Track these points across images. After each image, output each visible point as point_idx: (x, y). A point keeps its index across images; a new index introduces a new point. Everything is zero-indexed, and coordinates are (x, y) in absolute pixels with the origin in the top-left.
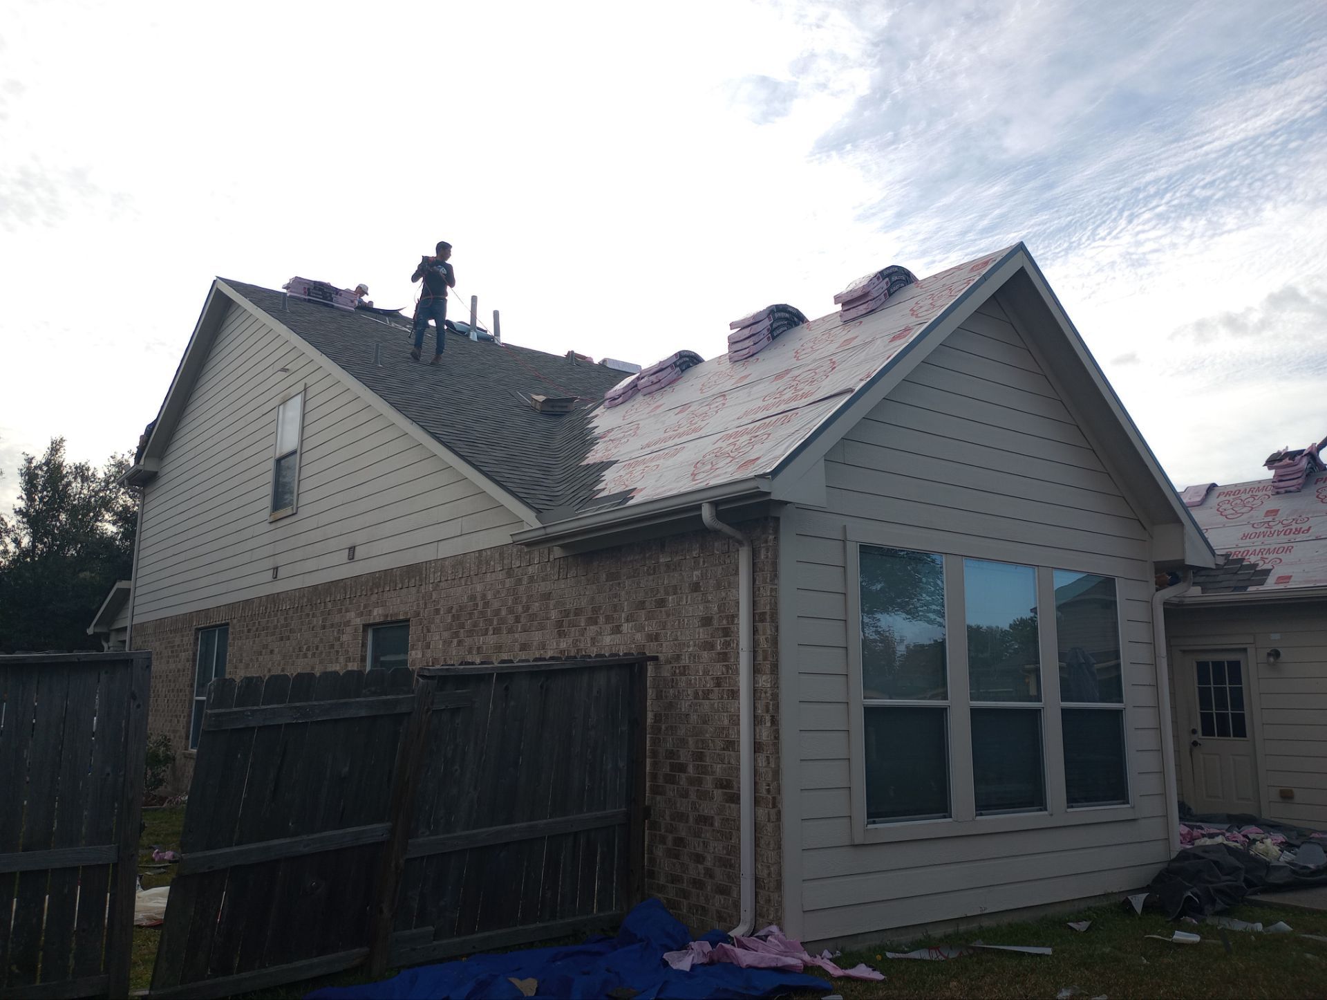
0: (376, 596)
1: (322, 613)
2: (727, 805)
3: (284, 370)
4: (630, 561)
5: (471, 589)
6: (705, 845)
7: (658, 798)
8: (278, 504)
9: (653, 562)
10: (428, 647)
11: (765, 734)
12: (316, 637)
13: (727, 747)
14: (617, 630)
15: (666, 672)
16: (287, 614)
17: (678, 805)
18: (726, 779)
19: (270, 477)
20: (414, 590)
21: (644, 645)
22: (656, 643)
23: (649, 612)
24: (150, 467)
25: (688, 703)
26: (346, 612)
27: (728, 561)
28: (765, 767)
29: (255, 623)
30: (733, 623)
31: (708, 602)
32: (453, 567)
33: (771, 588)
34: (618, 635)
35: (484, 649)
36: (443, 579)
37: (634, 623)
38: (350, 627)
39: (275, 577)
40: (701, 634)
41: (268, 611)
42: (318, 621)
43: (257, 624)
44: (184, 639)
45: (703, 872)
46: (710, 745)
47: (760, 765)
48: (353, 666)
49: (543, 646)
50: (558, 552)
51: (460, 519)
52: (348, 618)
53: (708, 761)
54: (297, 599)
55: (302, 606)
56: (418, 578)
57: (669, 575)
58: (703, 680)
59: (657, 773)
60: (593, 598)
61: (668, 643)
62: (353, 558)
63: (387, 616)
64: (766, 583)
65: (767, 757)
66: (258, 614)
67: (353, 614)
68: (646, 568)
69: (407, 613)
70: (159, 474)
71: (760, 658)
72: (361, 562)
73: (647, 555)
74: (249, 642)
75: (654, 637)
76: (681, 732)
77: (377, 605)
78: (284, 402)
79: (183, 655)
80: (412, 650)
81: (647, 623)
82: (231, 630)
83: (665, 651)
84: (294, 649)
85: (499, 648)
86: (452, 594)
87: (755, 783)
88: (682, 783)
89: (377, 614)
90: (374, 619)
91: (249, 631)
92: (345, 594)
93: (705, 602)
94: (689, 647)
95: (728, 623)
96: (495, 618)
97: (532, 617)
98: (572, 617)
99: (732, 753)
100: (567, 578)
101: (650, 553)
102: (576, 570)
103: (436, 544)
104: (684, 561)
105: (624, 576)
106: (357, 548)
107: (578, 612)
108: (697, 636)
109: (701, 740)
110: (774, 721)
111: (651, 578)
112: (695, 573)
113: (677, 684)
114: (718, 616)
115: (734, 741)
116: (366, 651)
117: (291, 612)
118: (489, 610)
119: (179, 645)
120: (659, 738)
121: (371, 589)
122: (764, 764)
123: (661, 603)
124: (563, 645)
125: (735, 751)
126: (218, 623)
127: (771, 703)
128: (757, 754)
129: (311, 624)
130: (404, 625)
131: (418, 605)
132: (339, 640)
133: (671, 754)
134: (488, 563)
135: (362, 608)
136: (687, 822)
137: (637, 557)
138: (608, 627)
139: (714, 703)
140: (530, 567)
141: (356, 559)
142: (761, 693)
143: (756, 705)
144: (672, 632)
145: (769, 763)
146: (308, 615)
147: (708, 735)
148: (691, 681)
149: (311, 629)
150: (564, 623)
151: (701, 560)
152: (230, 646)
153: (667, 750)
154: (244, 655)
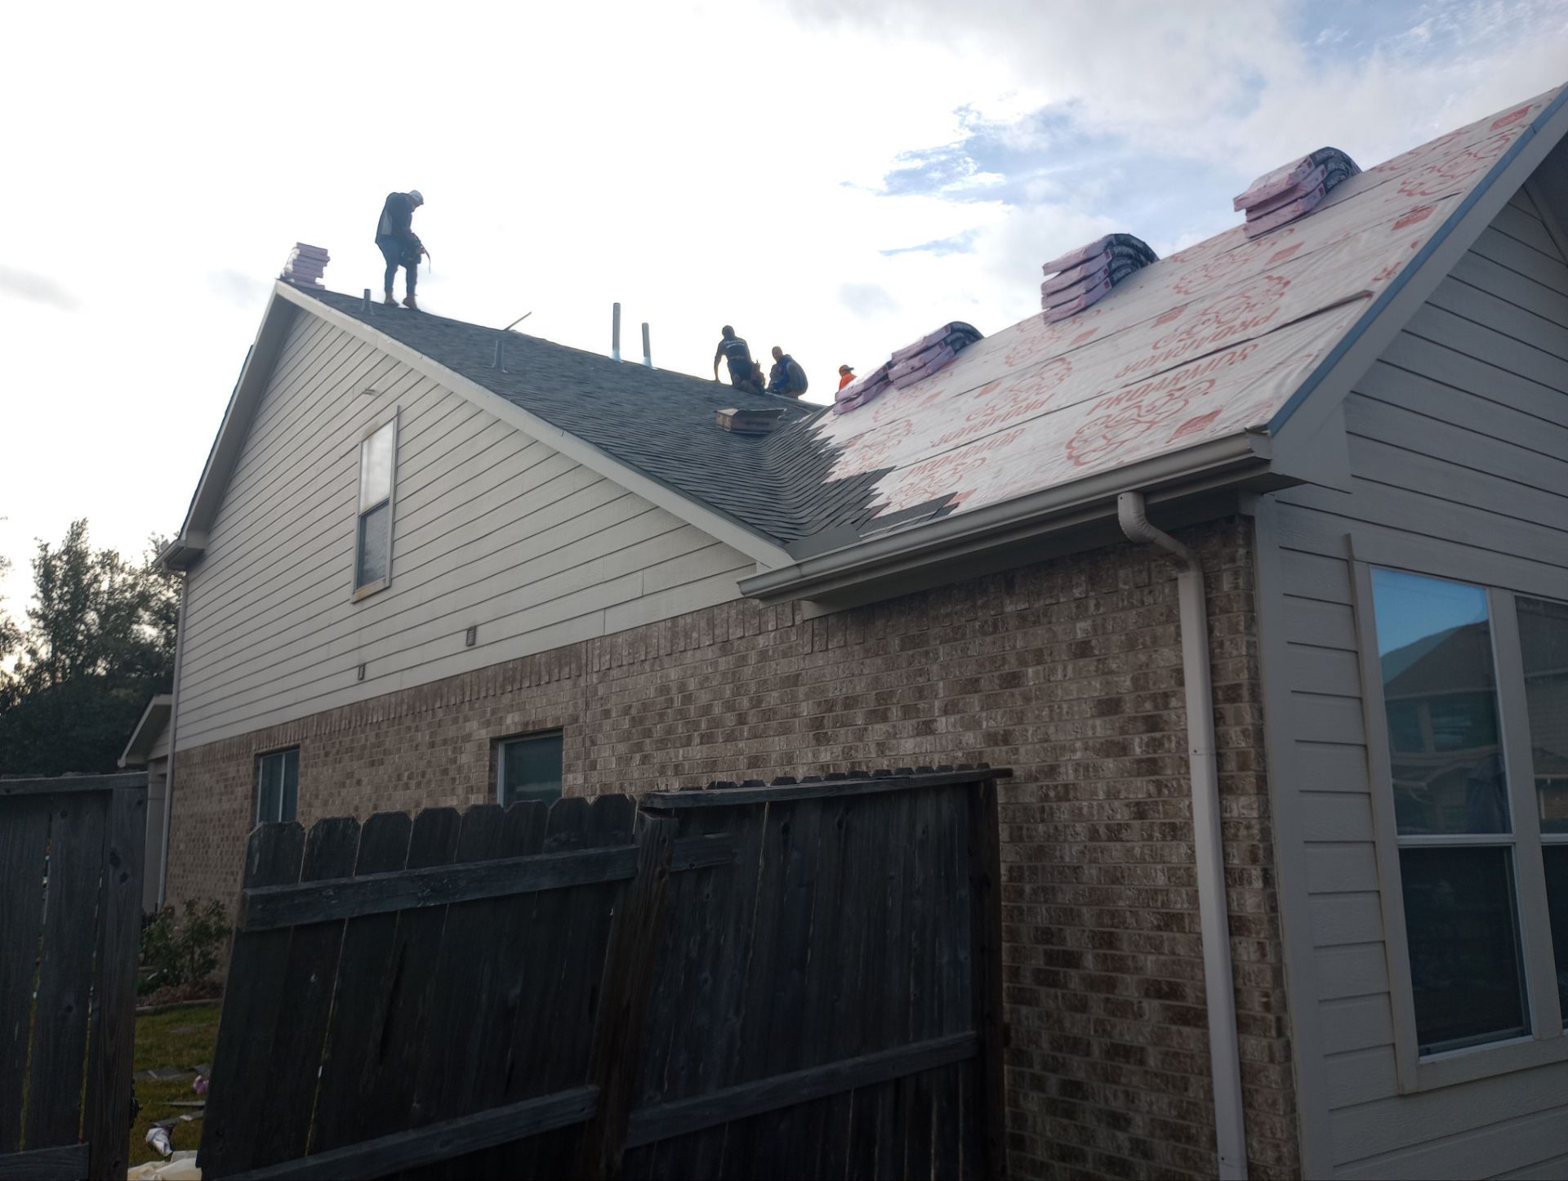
0: (510, 695)
1: (430, 725)
2: (1174, 1028)
3: (368, 391)
4: (948, 615)
5: (661, 677)
6: (1130, 1098)
7: (1024, 1010)
8: (363, 576)
9: (992, 613)
10: (593, 767)
11: (1251, 902)
12: (421, 758)
13: (1167, 925)
14: (927, 728)
15: (1029, 795)
16: (379, 729)
17: (1067, 1024)
18: (1169, 983)
19: (352, 541)
20: (567, 684)
21: (980, 753)
22: (1004, 748)
23: (989, 696)
24: (195, 543)
25: (1081, 847)
26: (465, 722)
27: (1149, 600)
28: (1259, 961)
29: (333, 743)
30: (1166, 707)
31: (1111, 672)
32: (631, 645)
33: (1248, 642)
34: (929, 737)
35: (687, 767)
36: (614, 665)
37: (958, 716)
38: (472, 743)
39: (362, 678)
40: (1098, 729)
41: (353, 725)
42: (423, 737)
43: (337, 745)
44: (240, 768)
45: (1127, 1144)
46: (1128, 920)
47: (1245, 958)
48: (478, 799)
49: (789, 759)
50: (808, 610)
51: (640, 573)
52: (467, 730)
53: (1126, 949)
54: (393, 706)
55: (401, 717)
56: (573, 666)
57: (1025, 633)
58: (1107, 807)
59: (1019, 968)
60: (877, 680)
61: (1029, 747)
62: (473, 644)
63: (526, 724)
64: (1238, 632)
65: (1259, 943)
66: (339, 730)
67: (473, 725)
68: (977, 624)
69: (558, 718)
70: (208, 552)
71: (1231, 766)
72: (486, 647)
73: (979, 602)
74: (328, 771)
75: (1000, 737)
76: (1066, 897)
77: (511, 708)
78: (369, 436)
79: (240, 791)
80: (569, 771)
81: (984, 714)
82: (302, 754)
83: (1025, 758)
84: (390, 777)
85: (711, 765)
86: (630, 687)
87: (1237, 991)
88: (1072, 986)
89: (512, 723)
90: (508, 728)
91: (327, 754)
92: (463, 695)
93: (1103, 674)
94: (1074, 751)
95: (1156, 707)
96: (704, 719)
97: (768, 715)
98: (839, 711)
99: (1178, 935)
100: (827, 650)
101: (985, 599)
102: (845, 635)
103: (602, 613)
104: (1055, 607)
105: (935, 639)
106: (480, 629)
107: (850, 703)
108: (1090, 733)
109: (1108, 911)
110: (1268, 879)
111: (989, 639)
112: (1079, 625)
113: (1052, 814)
114: (1133, 696)
115: (1182, 914)
116: (496, 777)
117: (384, 726)
118: (693, 706)
119: (234, 778)
120: (1020, 909)
121: (503, 687)
122: (1254, 957)
123: (1013, 680)
124: (825, 757)
125: (1185, 932)
126: (285, 745)
127: (1261, 846)
128: (1237, 939)
129: (413, 741)
130: (552, 736)
131: (575, 706)
132: (456, 762)
133: (1046, 935)
134: (687, 636)
135: (489, 714)
136: (1088, 1055)
137: (959, 607)
138: (910, 725)
139: (1133, 848)
140: (760, 637)
141: (477, 644)
142: (1238, 830)
143: (1229, 850)
144: (1038, 728)
145: (1264, 955)
146: (409, 728)
147: (1121, 903)
148: (1080, 809)
149: (414, 748)
150: (825, 721)
151: (1092, 603)
152: (302, 776)
153: (1037, 929)
154: (321, 787)
